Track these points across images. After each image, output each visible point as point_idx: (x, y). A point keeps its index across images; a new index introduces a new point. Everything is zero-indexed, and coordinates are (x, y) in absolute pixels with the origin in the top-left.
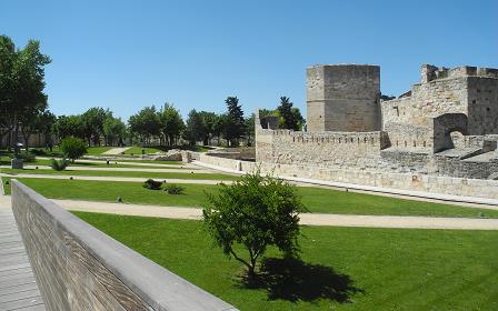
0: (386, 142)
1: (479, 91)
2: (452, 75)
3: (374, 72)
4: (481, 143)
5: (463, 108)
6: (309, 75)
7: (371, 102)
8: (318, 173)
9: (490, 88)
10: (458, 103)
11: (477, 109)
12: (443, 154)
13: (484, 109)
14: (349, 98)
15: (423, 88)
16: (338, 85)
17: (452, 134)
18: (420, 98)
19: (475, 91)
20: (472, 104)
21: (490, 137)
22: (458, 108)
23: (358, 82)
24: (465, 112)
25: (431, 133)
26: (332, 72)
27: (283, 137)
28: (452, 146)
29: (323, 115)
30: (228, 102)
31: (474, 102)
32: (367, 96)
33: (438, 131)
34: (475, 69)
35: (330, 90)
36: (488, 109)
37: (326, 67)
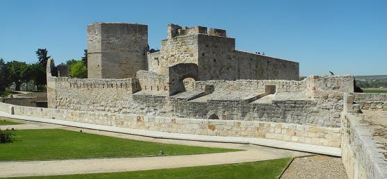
0: (137, 87)
1: (207, 46)
2: (190, 33)
3: (143, 29)
4: (204, 87)
5: (194, 59)
6: (89, 31)
7: (140, 54)
8: (70, 115)
9: (216, 44)
10: (192, 55)
11: (206, 60)
12: (176, 97)
13: (212, 60)
14: (122, 51)
15: (168, 43)
16: (113, 40)
17: (185, 80)
18: (167, 51)
19: (204, 46)
20: (202, 57)
21: (210, 82)
22: (192, 59)
23: (130, 37)
24: (197, 63)
25: (168, 80)
26: (107, 29)
27: (63, 83)
28: (184, 90)
29: (100, 64)
30: (38, 53)
31: (203, 54)
32: (137, 49)
33: (173, 78)
34: (205, 29)
35: (106, 43)
36: (215, 60)
37: (103, 25)
